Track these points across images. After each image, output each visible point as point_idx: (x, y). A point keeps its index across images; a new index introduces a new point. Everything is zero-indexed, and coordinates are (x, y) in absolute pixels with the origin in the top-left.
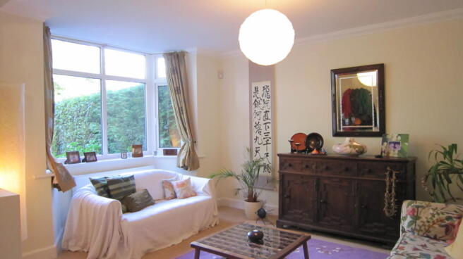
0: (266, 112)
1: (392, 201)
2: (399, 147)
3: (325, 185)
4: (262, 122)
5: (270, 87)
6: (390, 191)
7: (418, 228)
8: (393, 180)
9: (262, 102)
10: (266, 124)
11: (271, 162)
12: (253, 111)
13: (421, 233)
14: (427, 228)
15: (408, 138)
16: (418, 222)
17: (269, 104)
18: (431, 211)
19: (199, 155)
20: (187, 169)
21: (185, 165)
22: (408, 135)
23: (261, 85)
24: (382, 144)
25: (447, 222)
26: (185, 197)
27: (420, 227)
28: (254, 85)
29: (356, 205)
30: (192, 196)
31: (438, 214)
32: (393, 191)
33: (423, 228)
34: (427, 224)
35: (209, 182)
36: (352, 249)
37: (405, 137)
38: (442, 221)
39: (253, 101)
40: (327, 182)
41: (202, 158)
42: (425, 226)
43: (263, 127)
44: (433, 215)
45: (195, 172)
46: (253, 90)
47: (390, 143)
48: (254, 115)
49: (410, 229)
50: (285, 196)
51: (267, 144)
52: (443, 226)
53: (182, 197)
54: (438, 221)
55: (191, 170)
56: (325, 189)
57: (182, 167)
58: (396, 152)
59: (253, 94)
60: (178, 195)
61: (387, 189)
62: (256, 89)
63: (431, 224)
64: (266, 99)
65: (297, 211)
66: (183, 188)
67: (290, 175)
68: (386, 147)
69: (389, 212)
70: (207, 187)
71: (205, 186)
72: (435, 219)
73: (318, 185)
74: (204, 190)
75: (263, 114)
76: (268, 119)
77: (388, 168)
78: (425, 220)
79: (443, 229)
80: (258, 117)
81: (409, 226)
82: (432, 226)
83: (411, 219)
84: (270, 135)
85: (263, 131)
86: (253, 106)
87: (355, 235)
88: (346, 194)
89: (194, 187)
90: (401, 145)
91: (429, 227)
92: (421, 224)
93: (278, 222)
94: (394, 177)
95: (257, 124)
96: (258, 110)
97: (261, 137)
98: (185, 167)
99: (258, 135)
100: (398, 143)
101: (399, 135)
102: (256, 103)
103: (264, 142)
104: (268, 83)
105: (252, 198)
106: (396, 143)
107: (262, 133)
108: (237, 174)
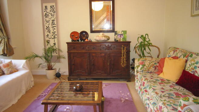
0: (53, 20)
1: (125, 60)
2: (122, 37)
3: (93, 56)
4: (50, 26)
5: (55, 7)
6: (124, 56)
7: (145, 69)
8: (125, 51)
9: (50, 15)
10: (53, 27)
11: (57, 48)
12: (45, 20)
13: (146, 71)
14: (148, 69)
15: (126, 32)
16: (145, 67)
17: (55, 16)
18: (149, 62)
19: (13, 47)
20: (6, 56)
21: (4, 53)
22: (126, 31)
23: (49, 5)
24: (115, 36)
25: (155, 65)
26: (11, 73)
27: (146, 69)
28: (44, 5)
29: (108, 64)
30: (15, 72)
31: (151, 62)
32: (125, 56)
33: (147, 69)
34: (148, 67)
35: (26, 61)
36: (110, 84)
37: (125, 32)
38: (153, 65)
39: (44, 14)
40: (94, 55)
41: (15, 48)
42: (148, 68)
43: (51, 29)
44: (150, 63)
45: (11, 57)
46: (44, 8)
47: (119, 35)
48: (45, 23)
49: (141, 70)
50: (72, 64)
51: (54, 38)
52: (154, 67)
53: (9, 73)
54: (152, 66)
55: (9, 56)
56: (93, 59)
57: (2, 55)
58: (121, 39)
59: (44, 10)
60: (5, 72)
61: (122, 55)
62: (46, 7)
63: (150, 67)
64: (53, 13)
65: (79, 71)
66: (9, 67)
67: (74, 53)
68: (117, 37)
69: (123, 65)
70: (25, 65)
71: (24, 65)
72: (151, 65)
73: (89, 57)
74: (23, 67)
75: (51, 22)
76: (54, 24)
77: (123, 46)
78: (147, 66)
79: (154, 68)
80: (48, 23)
81: (141, 69)
82: (150, 68)
83: (142, 66)
84: (56, 33)
85: (52, 31)
86: (45, 17)
87: (108, 77)
88: (104, 59)
89: (15, 66)
90: (123, 36)
91: (149, 68)
92: (146, 68)
93: (68, 78)
94: (125, 49)
95: (48, 28)
96: (47, 19)
97: (50, 35)
98: (4, 55)
99: (48, 33)
100: (122, 35)
101: (122, 31)
102: (46, 16)
103: (53, 37)
104: (54, 4)
105: (50, 68)
106: (121, 35)
107: (51, 32)
108: (40, 56)
